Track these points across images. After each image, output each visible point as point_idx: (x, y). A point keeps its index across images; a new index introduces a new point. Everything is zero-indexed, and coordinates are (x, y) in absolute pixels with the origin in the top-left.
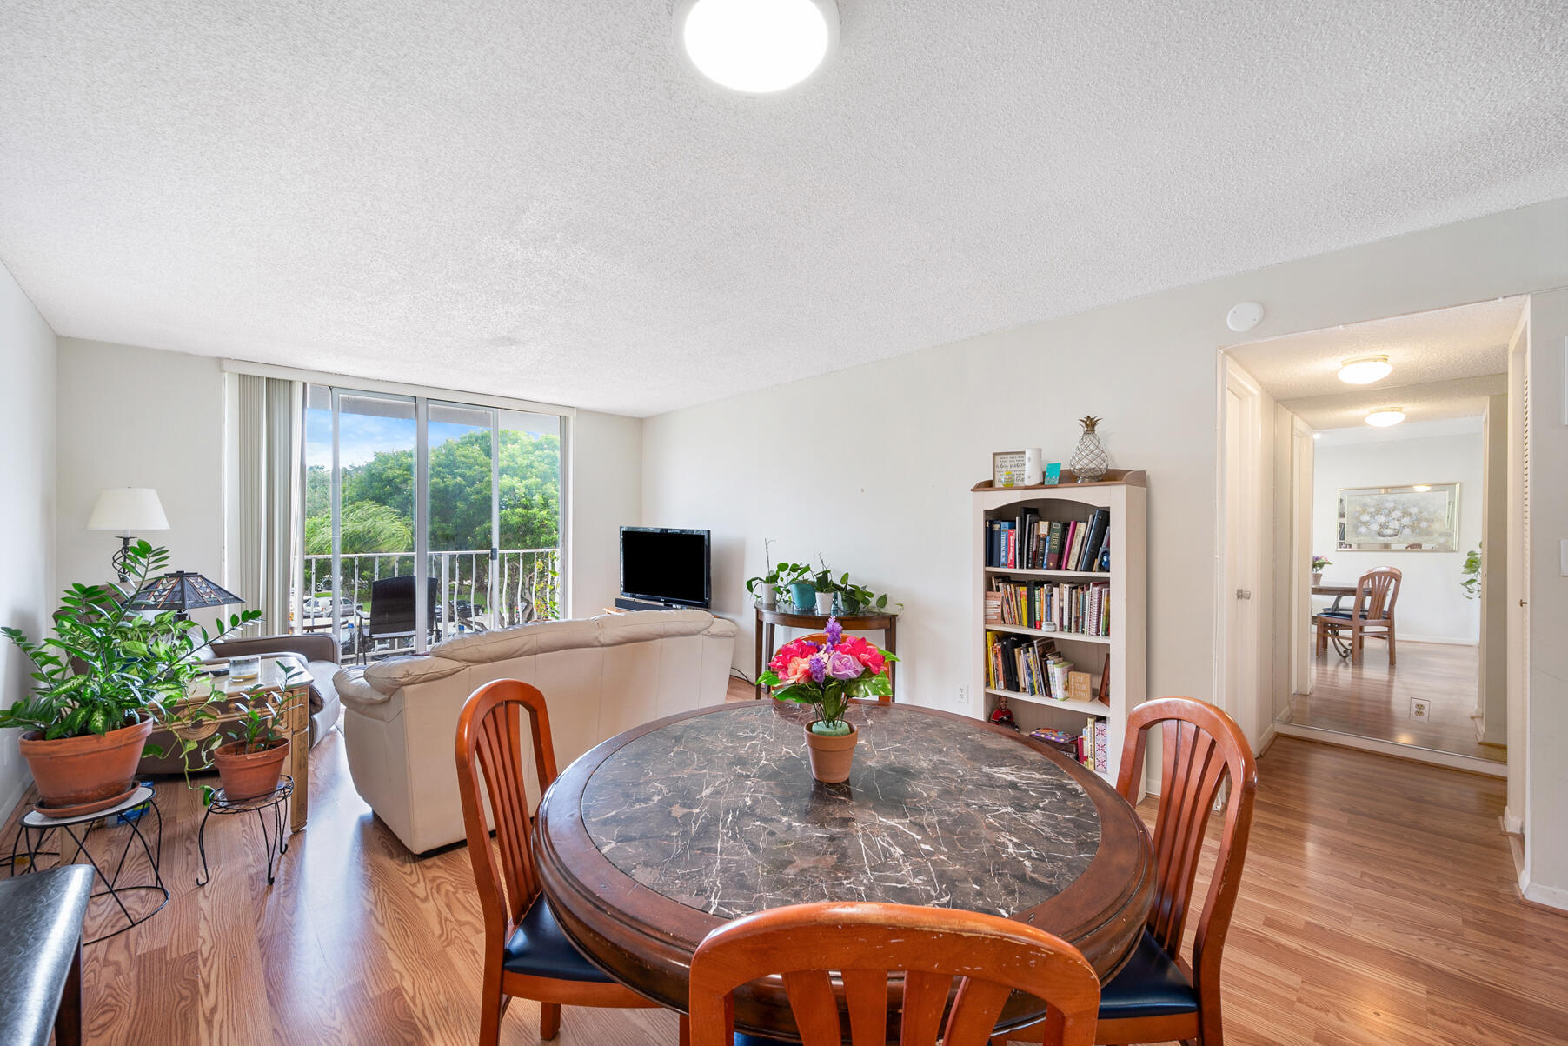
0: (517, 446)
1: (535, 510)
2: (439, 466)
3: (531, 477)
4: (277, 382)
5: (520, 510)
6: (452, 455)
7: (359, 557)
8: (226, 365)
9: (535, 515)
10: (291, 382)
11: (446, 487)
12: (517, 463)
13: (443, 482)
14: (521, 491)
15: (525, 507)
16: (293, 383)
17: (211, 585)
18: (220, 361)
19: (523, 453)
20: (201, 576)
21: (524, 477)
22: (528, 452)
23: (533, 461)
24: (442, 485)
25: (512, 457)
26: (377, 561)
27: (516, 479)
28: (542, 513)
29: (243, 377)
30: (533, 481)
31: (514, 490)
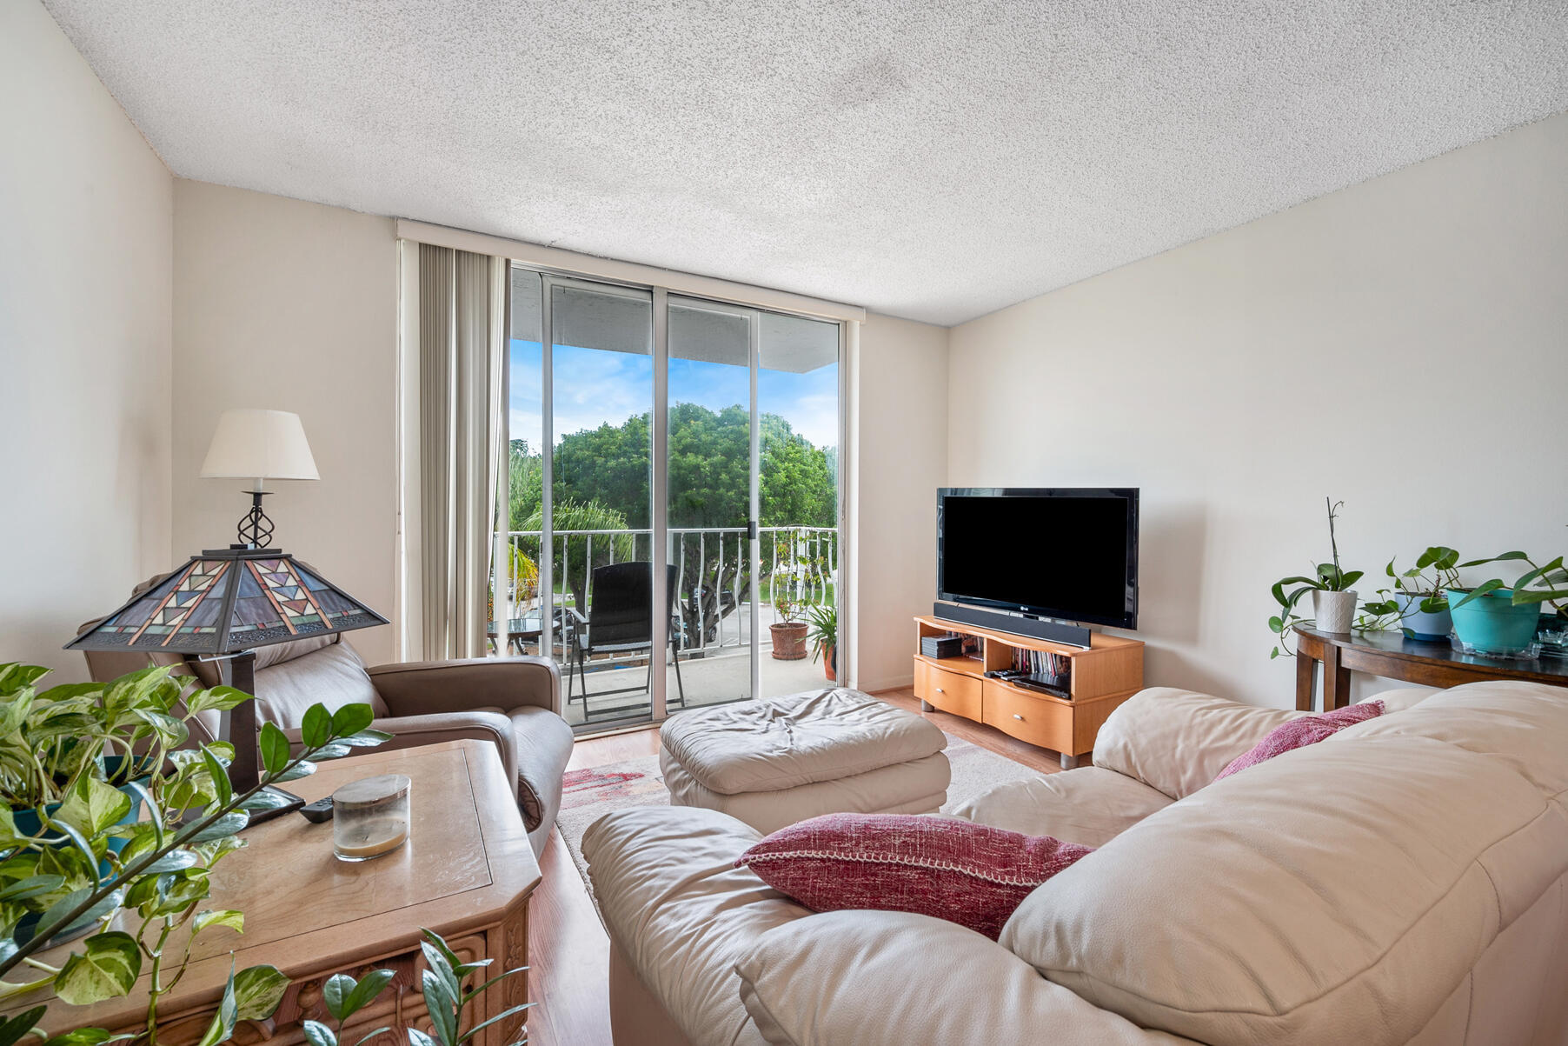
0: (700, 423)
1: (722, 490)
2: (626, 445)
3: (716, 455)
4: (471, 257)
5: (705, 490)
6: (637, 434)
7: (570, 535)
8: (404, 230)
9: (721, 495)
10: (489, 257)
11: (633, 466)
12: (700, 440)
13: (630, 462)
14: (706, 469)
15: (710, 487)
16: (492, 260)
17: (307, 578)
18: (394, 220)
19: (706, 430)
20: (288, 558)
21: (707, 455)
22: (711, 429)
23: (717, 437)
24: (628, 465)
25: (695, 434)
26: (589, 539)
27: (700, 457)
28: (729, 494)
29: (425, 248)
30: (718, 458)
31: (699, 468)
